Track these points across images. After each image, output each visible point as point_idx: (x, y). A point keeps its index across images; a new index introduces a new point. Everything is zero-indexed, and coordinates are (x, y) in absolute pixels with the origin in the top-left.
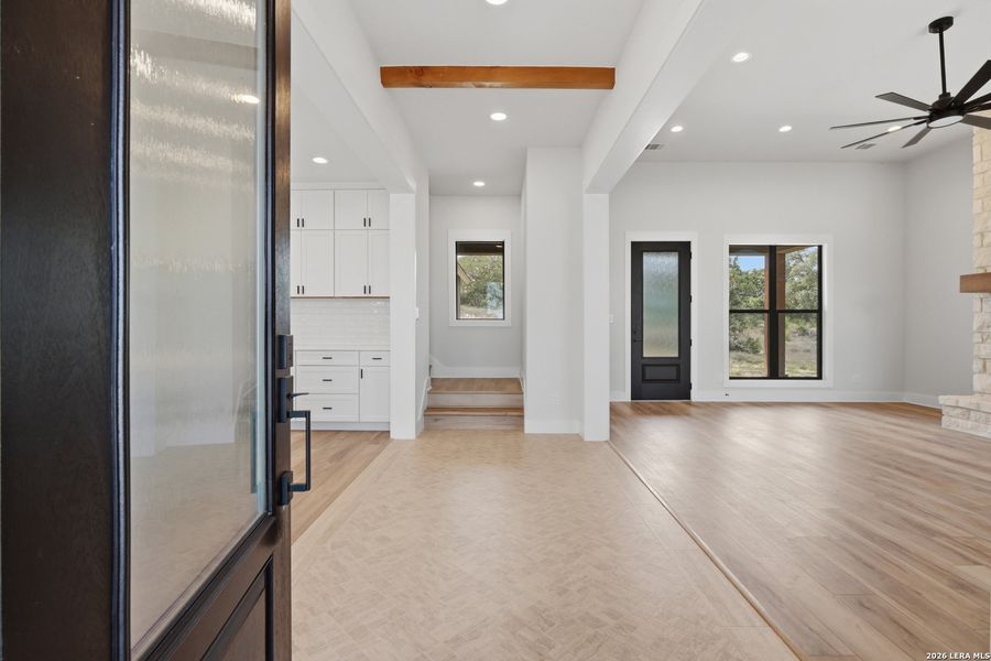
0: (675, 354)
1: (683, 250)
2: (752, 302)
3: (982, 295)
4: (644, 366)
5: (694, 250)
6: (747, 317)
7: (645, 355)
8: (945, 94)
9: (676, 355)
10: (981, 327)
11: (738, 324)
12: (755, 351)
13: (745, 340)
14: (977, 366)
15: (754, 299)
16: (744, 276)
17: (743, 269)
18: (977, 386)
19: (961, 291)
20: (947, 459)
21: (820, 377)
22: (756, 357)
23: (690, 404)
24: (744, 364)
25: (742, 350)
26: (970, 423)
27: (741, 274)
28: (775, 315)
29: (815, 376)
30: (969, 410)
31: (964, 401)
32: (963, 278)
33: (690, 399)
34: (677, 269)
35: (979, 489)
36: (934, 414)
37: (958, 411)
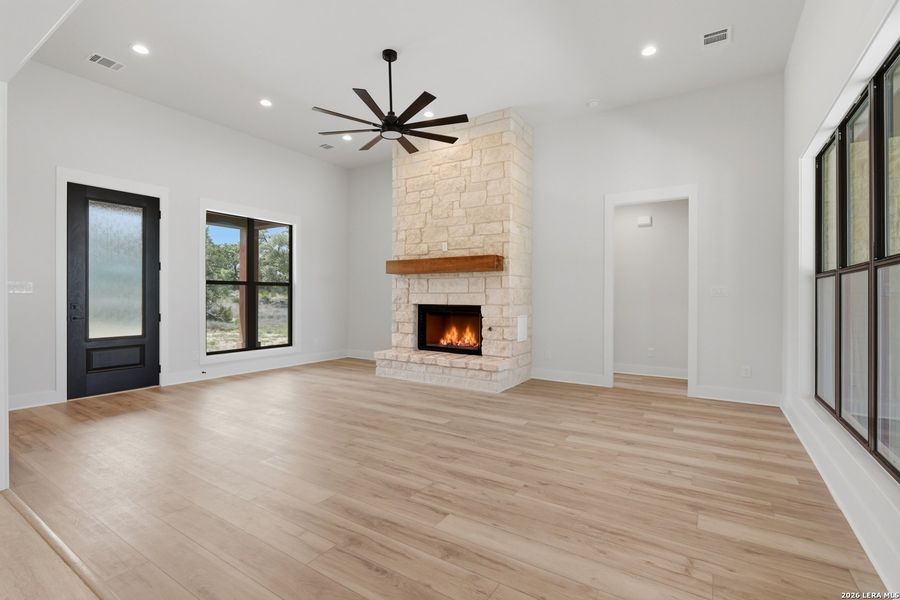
0: (137, 331)
1: (150, 208)
2: (223, 274)
3: (397, 276)
4: (89, 351)
5: (163, 208)
6: (220, 288)
7: (92, 335)
8: (391, 113)
9: (139, 332)
10: (396, 299)
11: (211, 294)
12: (228, 319)
13: (218, 309)
14: (394, 327)
15: (226, 271)
16: (216, 249)
17: (215, 242)
18: (394, 342)
19: (387, 273)
20: (390, 405)
21: (290, 344)
22: (228, 325)
23: (158, 391)
24: (218, 333)
25: (216, 320)
26: (392, 371)
27: (214, 246)
28: (251, 286)
29: (287, 342)
30: (391, 361)
31: (390, 354)
32: (388, 263)
33: (158, 383)
34: (140, 228)
35: (416, 429)
36: (369, 365)
37: (386, 362)
